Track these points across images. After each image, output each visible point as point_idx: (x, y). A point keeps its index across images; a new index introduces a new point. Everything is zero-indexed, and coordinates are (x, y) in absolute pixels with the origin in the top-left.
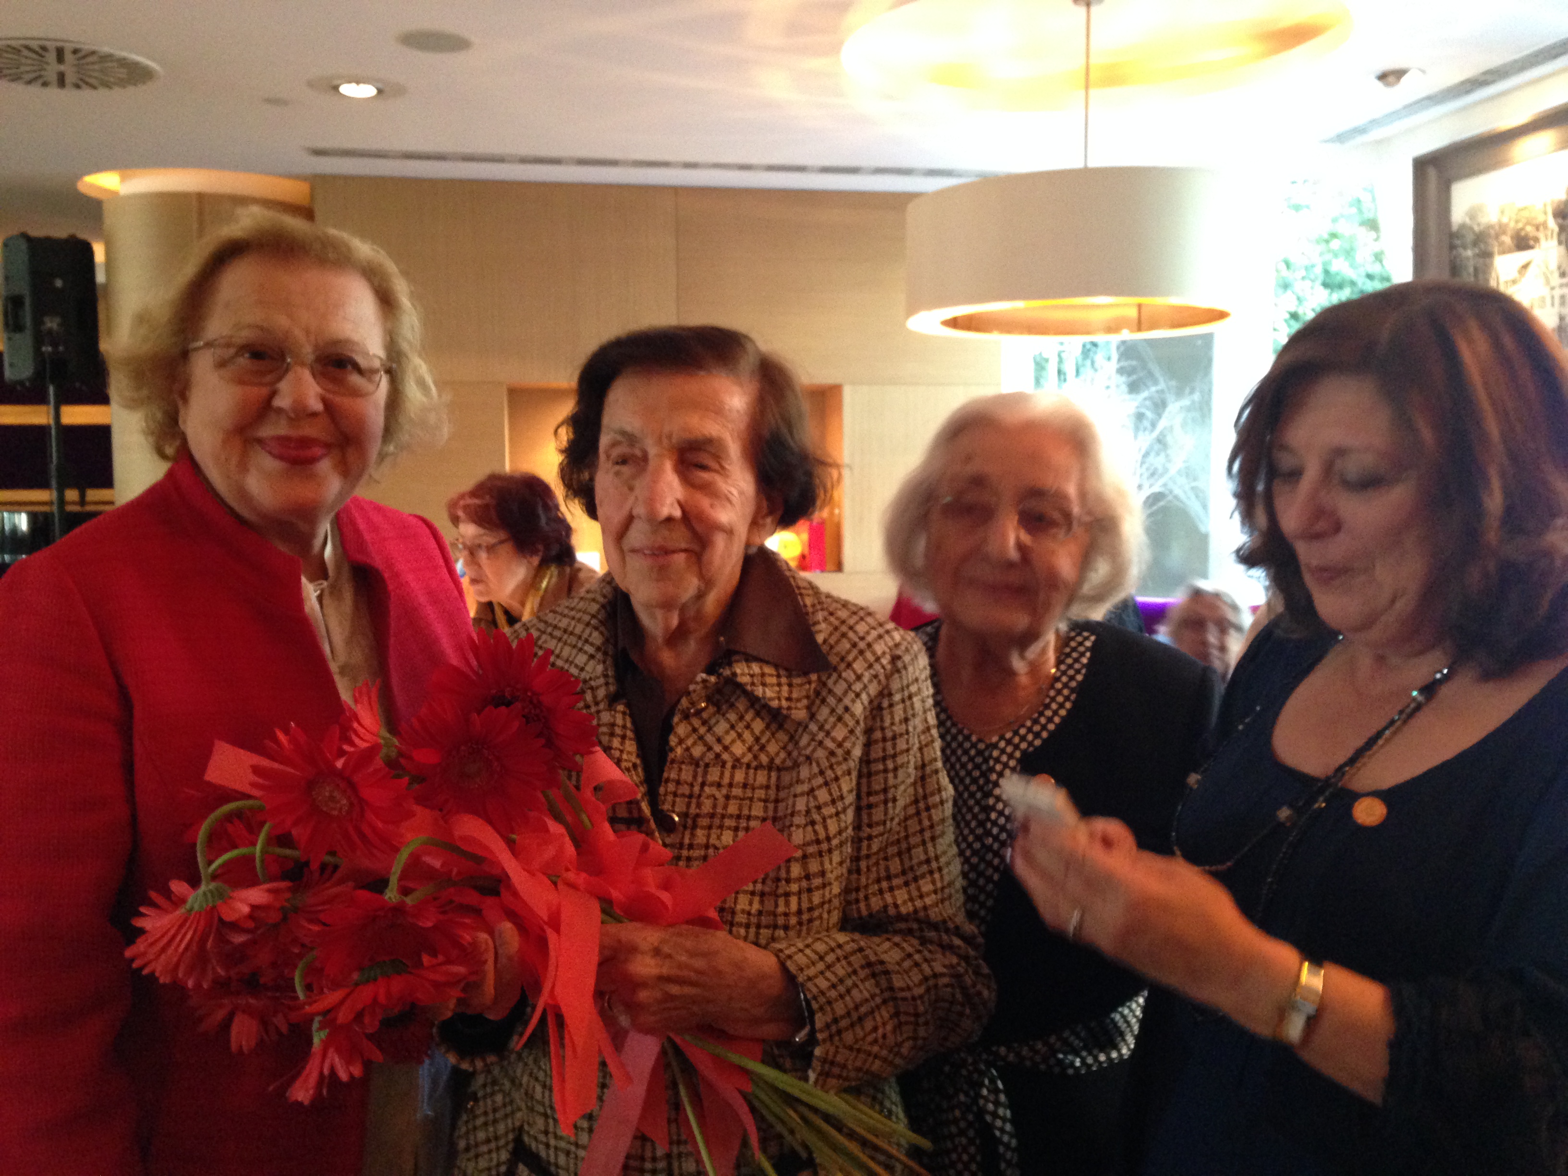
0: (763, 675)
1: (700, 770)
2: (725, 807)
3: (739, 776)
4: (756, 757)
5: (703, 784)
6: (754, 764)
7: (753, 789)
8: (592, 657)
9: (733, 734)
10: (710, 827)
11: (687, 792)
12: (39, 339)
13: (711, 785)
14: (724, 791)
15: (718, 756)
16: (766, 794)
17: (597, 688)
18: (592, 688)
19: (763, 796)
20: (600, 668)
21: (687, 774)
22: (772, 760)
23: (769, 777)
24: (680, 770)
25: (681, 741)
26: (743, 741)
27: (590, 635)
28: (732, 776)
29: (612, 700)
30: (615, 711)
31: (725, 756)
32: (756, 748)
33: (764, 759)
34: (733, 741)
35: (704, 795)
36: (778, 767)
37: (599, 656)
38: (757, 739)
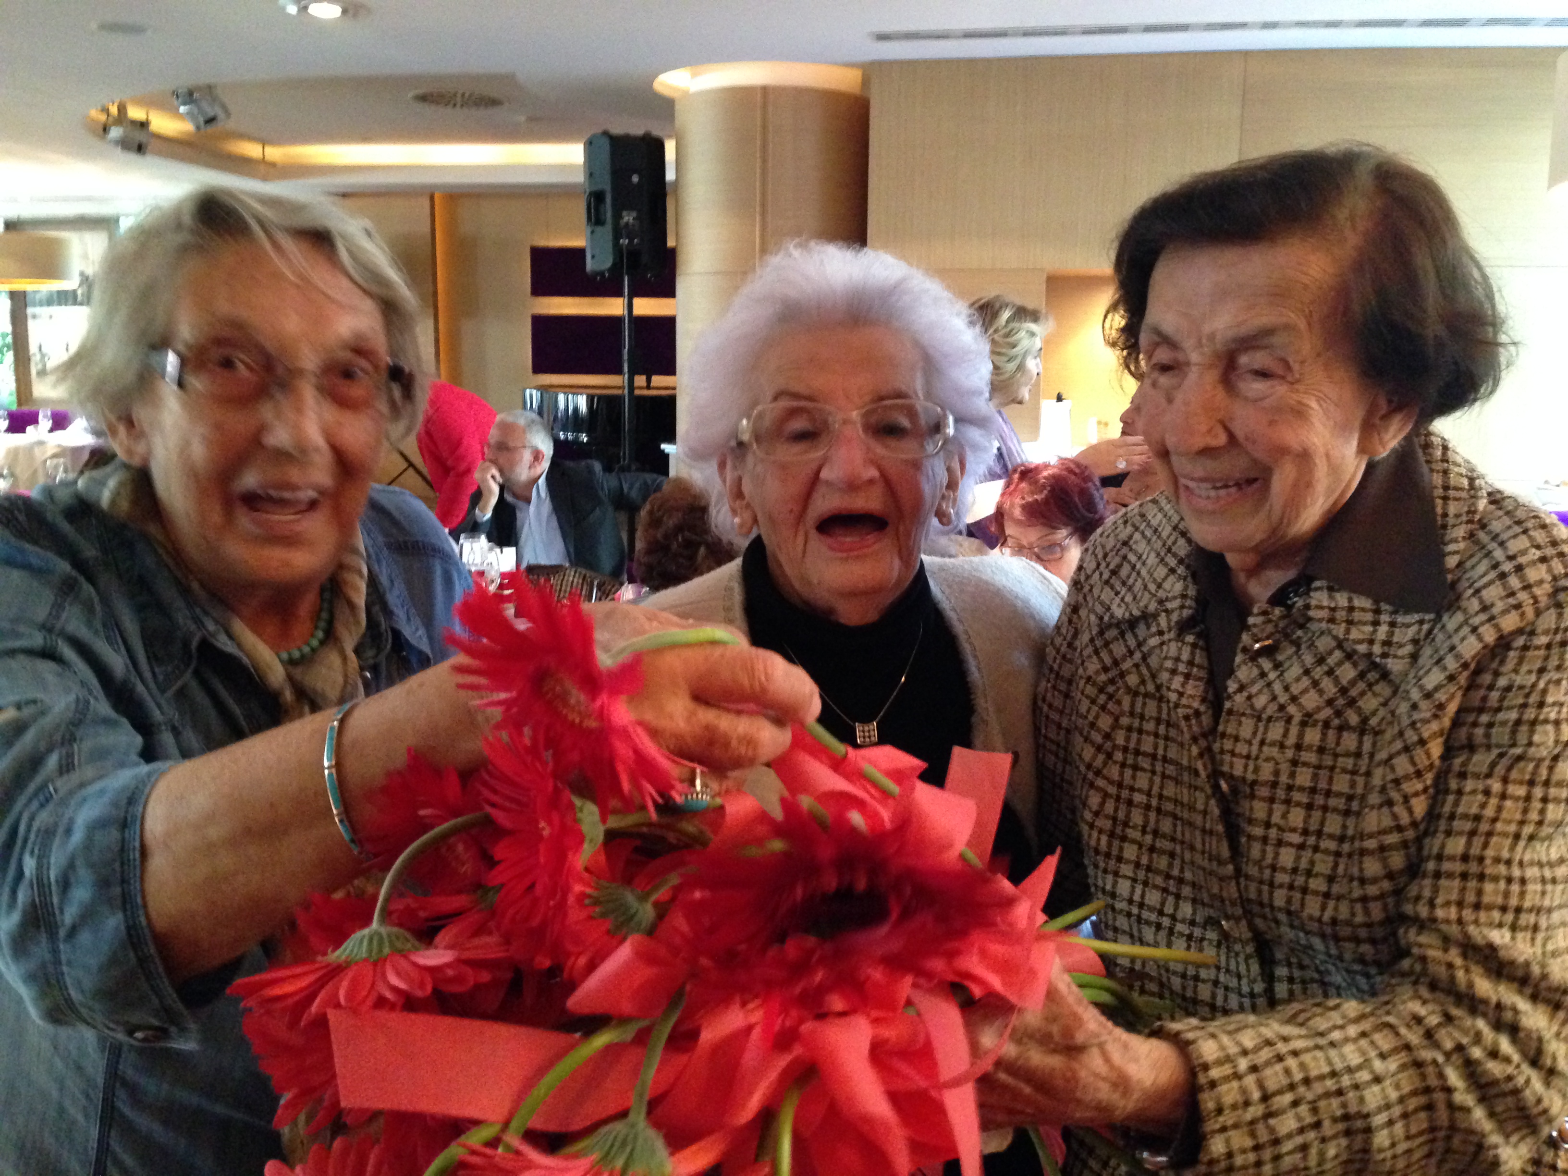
0: (1351, 609)
1: (1261, 726)
2: (1292, 775)
3: (1312, 736)
4: (1338, 714)
5: (1262, 743)
6: (1336, 722)
7: (1336, 756)
8: (1172, 571)
9: (1306, 682)
10: (1272, 800)
11: (1245, 752)
12: (617, 234)
13: (1272, 744)
14: (1290, 753)
15: (1282, 708)
16: (1355, 765)
17: (1173, 611)
18: (1166, 611)
19: (1350, 767)
20: (1179, 587)
21: (1246, 728)
22: (1365, 720)
23: (1361, 742)
24: (1240, 723)
25: (1242, 688)
26: (1321, 692)
27: (1174, 543)
28: (1301, 736)
29: (1183, 627)
30: (1183, 643)
31: (1292, 709)
32: (1341, 702)
33: (1353, 719)
34: (1305, 691)
35: (1263, 756)
36: (1373, 728)
37: (1181, 570)
38: (1344, 691)
